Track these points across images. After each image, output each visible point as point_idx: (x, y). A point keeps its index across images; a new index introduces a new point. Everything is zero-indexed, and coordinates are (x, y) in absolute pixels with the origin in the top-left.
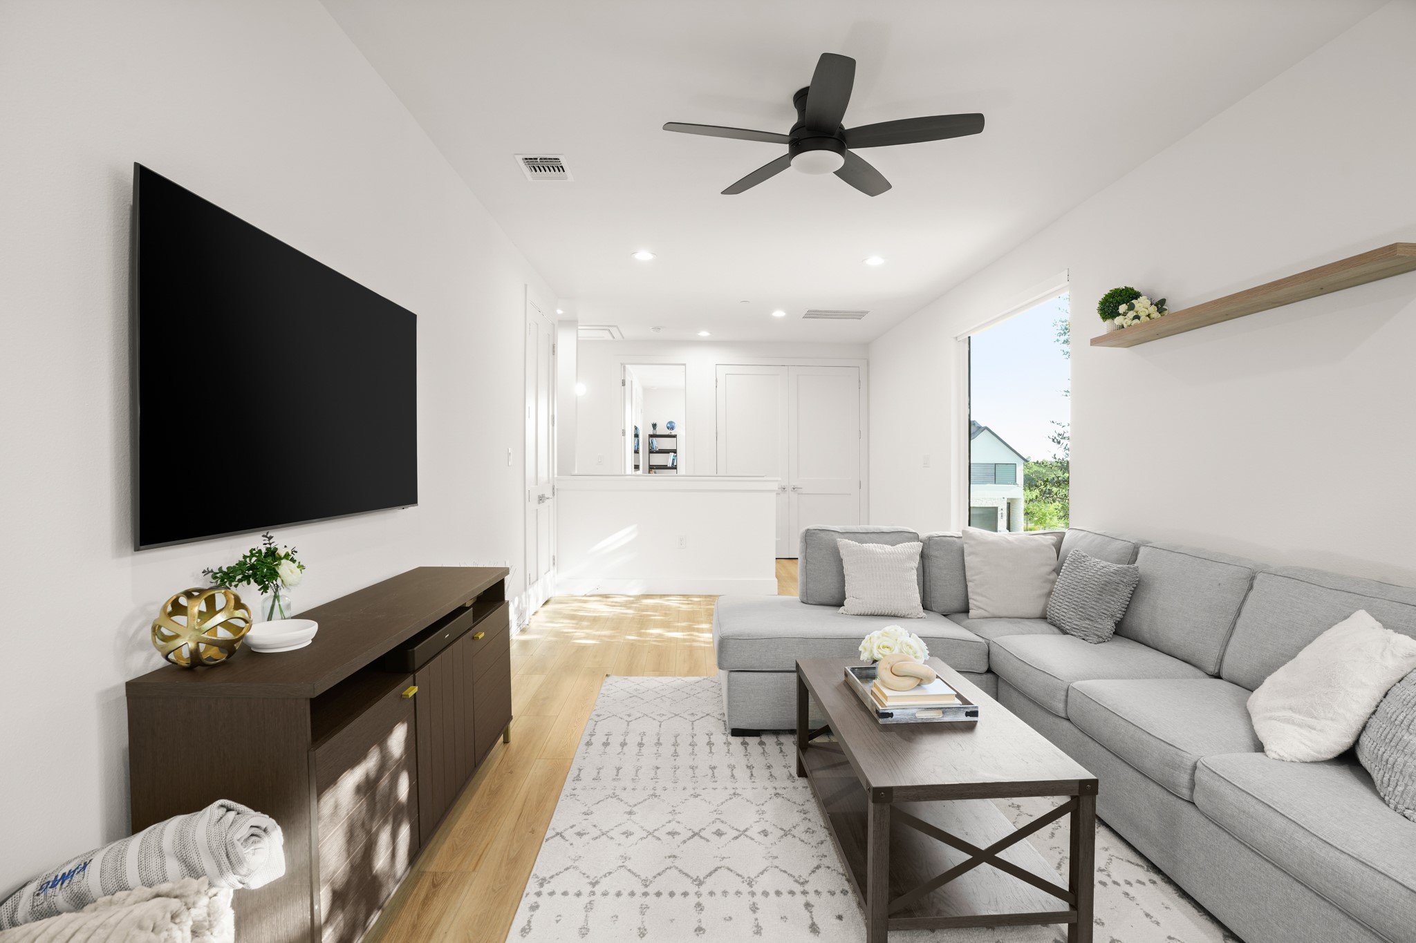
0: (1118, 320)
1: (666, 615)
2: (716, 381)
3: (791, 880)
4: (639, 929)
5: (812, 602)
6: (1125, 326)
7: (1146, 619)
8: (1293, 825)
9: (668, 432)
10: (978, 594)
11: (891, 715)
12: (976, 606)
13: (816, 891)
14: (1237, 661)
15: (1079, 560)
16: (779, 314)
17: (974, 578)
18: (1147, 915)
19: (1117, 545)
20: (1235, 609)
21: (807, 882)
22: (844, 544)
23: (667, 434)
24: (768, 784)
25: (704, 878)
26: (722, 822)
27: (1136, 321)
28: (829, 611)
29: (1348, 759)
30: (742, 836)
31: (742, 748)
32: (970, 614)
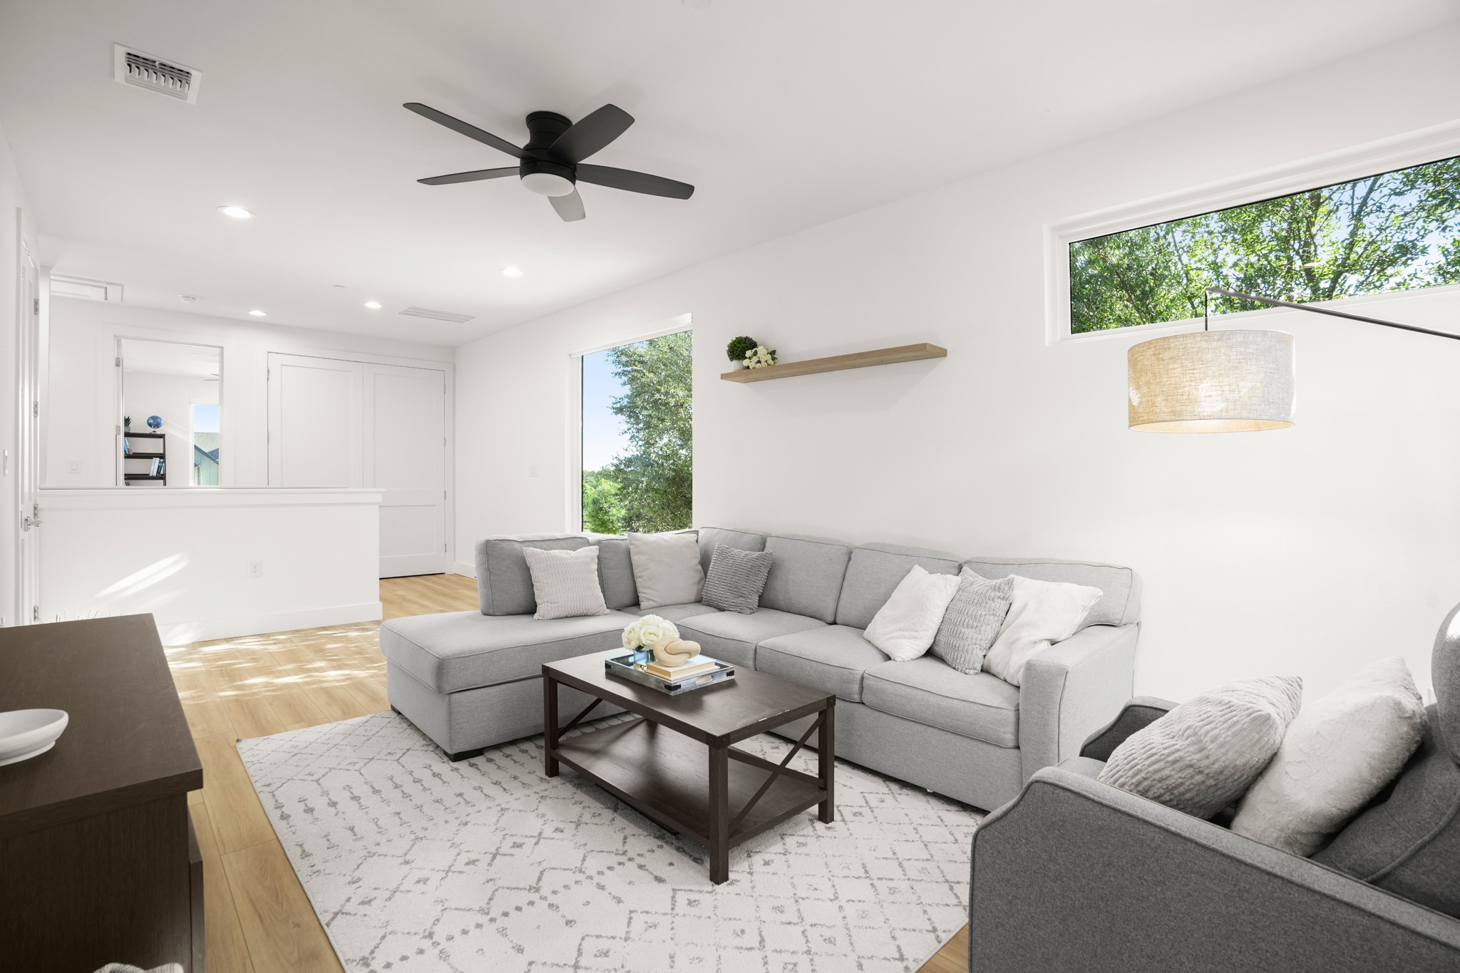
0: (746, 362)
1: (254, 660)
2: (268, 371)
3: (613, 855)
4: (513, 947)
5: (498, 614)
6: (751, 367)
7: (783, 590)
8: (928, 693)
9: (149, 430)
10: (646, 588)
11: (679, 686)
12: (646, 598)
13: (639, 855)
14: (849, 608)
15: (723, 553)
16: (373, 305)
17: (642, 574)
18: (844, 785)
19: (746, 538)
20: (841, 575)
21: (626, 851)
22: (529, 551)
23: (148, 432)
24: (526, 792)
25: (537, 884)
26: (512, 835)
27: (759, 364)
28: (525, 620)
29: (930, 653)
30: (541, 840)
31: (472, 770)
32: (642, 606)
